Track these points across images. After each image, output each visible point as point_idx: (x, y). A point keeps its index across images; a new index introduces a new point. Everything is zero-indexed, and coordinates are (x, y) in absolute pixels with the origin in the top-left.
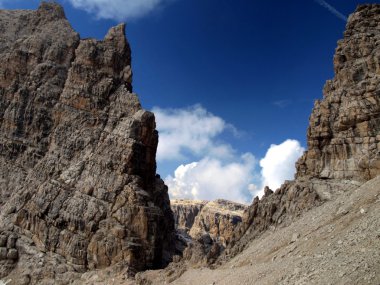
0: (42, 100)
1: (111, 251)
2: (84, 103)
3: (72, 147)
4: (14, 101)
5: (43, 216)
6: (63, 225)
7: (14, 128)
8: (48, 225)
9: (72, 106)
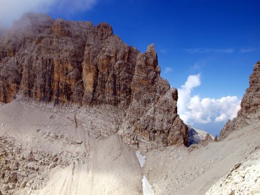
0: (123, 80)
1: (177, 140)
2: (145, 83)
3: (145, 101)
4: (109, 79)
5: (146, 129)
6: (155, 132)
7: (112, 92)
8: (149, 132)
9: (140, 84)
